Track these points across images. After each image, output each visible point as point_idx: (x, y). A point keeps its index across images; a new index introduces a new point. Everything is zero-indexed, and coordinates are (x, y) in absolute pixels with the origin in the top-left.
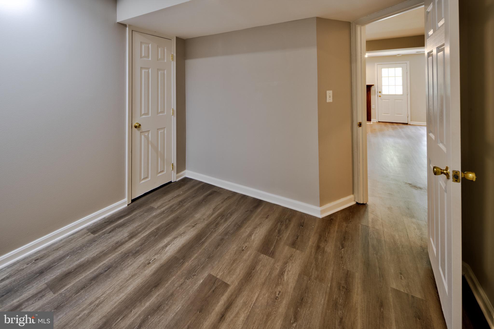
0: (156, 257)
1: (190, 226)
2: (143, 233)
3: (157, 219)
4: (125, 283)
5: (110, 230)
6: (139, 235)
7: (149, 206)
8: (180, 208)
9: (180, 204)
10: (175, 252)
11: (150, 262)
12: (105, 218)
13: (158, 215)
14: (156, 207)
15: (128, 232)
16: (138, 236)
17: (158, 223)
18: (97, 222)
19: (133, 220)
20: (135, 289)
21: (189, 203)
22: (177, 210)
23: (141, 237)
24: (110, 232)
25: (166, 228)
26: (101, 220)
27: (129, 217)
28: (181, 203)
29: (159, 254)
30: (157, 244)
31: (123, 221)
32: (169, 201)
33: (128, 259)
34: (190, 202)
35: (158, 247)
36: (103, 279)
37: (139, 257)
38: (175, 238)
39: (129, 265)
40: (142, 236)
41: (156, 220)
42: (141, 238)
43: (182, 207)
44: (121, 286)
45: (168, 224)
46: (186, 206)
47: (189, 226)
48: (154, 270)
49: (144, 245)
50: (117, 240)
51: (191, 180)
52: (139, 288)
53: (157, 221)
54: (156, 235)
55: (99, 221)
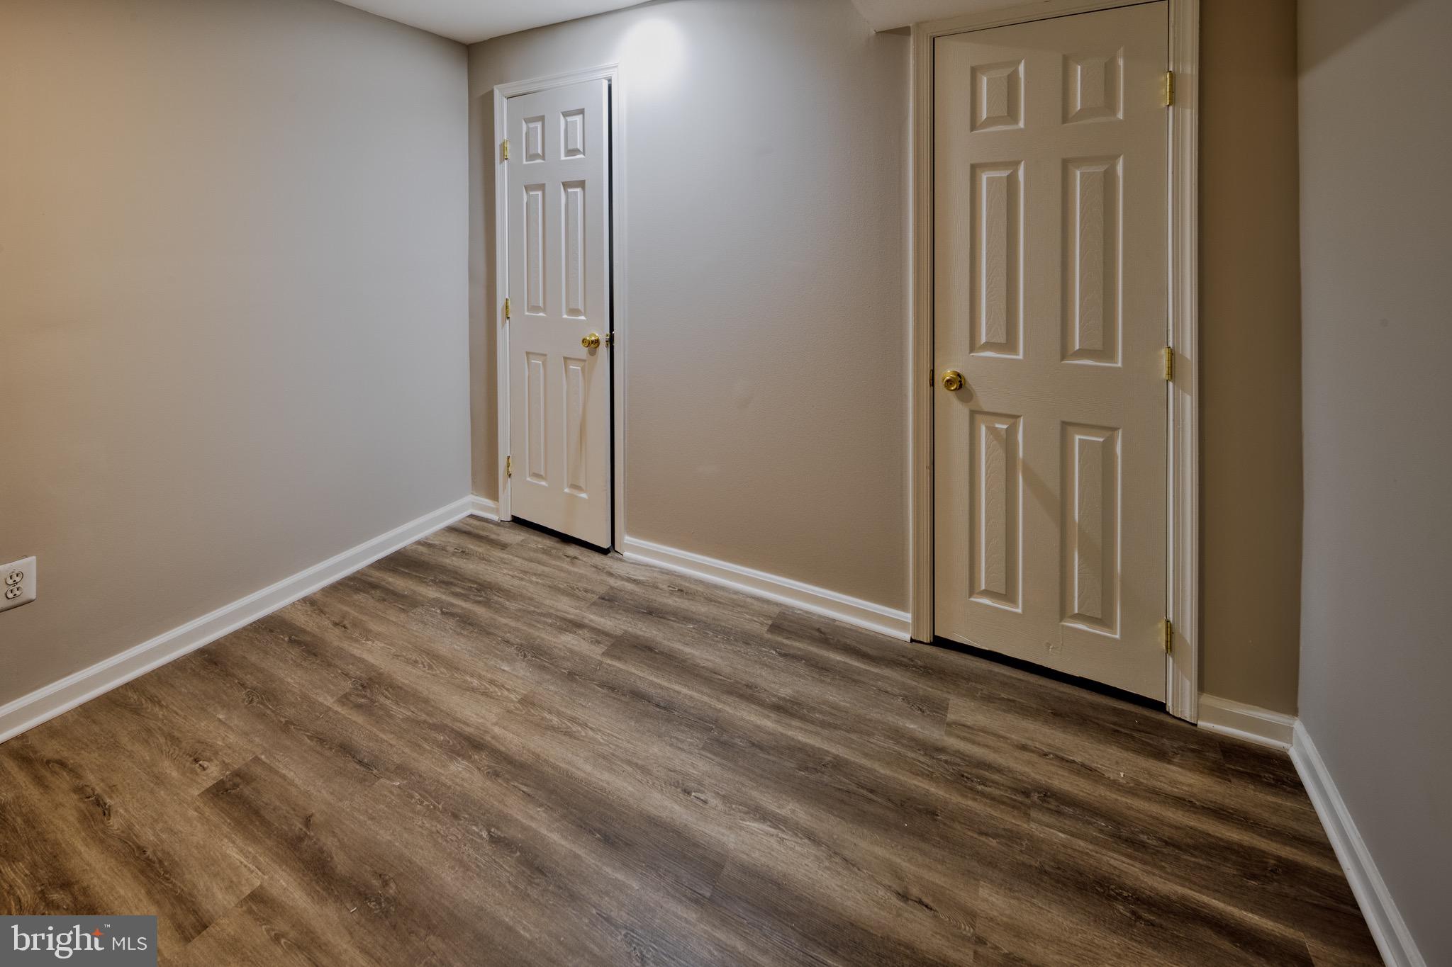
0: (714, 801)
1: (901, 879)
2: (806, 730)
3: (890, 744)
4: (622, 760)
5: (792, 652)
6: (796, 723)
7: (946, 695)
8: (1003, 803)
9: (1026, 794)
10: (745, 857)
11: (693, 794)
12: (834, 620)
13: (913, 739)
14: (951, 717)
15: (798, 692)
16: (788, 721)
17: (866, 755)
18: (814, 614)
19: (854, 681)
20: (603, 789)
21: (1061, 834)
22: (983, 794)
23: (784, 732)
24: (784, 655)
25: (853, 787)
26: (824, 617)
27: (863, 666)
28: (1035, 797)
29: (728, 805)
30: (767, 787)
31: (838, 662)
32: (1024, 748)
33: (699, 735)
34: (1073, 835)
35: (755, 794)
36: (635, 711)
37: (707, 757)
38: (811, 837)
39: (680, 745)
40: (790, 733)
41: (880, 742)
42: (782, 734)
43: (1013, 807)
44: (613, 755)
45: (875, 789)
46: (1034, 828)
47: (897, 873)
48: (664, 815)
49: (758, 750)
50: (759, 681)
51: (1297, 787)
52: (603, 797)
53: (877, 749)
54: (807, 769)
55: (820, 616)
